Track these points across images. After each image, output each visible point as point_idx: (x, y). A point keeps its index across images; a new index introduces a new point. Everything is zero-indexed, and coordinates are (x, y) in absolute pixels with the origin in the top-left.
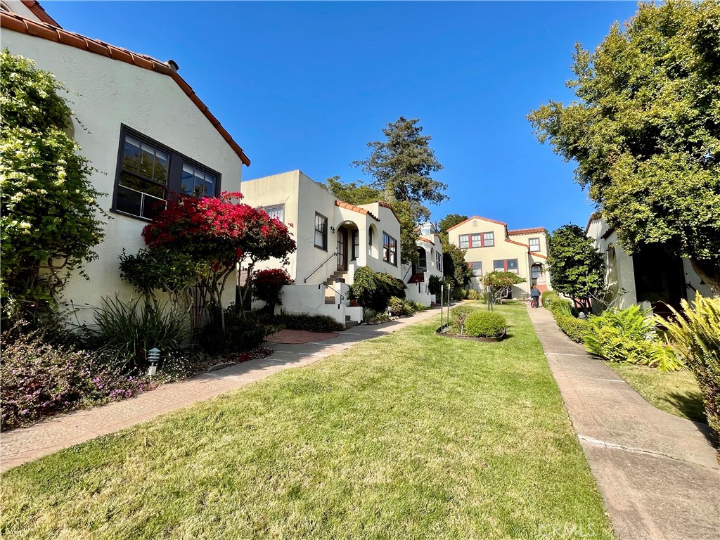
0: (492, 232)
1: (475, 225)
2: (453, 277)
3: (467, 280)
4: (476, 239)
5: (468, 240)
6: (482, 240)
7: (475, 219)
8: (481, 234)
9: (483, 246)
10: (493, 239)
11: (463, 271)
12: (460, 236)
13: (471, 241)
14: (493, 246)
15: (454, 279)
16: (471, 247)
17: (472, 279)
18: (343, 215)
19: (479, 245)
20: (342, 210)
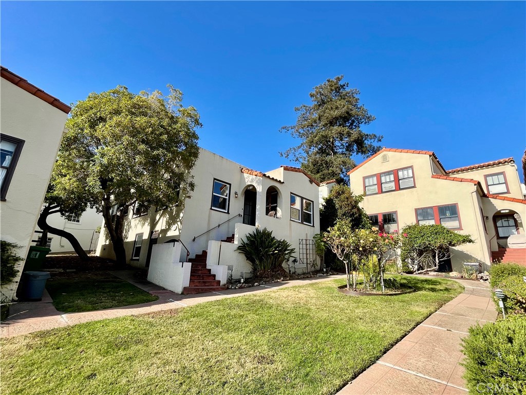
0: (411, 167)
1: (385, 159)
4: (388, 180)
5: (375, 182)
6: (397, 181)
7: (385, 153)
8: (395, 173)
9: (398, 188)
10: (413, 177)
12: (364, 178)
13: (380, 184)
14: (414, 187)
16: (380, 191)
18: (246, 180)
19: (392, 187)
20: (245, 175)
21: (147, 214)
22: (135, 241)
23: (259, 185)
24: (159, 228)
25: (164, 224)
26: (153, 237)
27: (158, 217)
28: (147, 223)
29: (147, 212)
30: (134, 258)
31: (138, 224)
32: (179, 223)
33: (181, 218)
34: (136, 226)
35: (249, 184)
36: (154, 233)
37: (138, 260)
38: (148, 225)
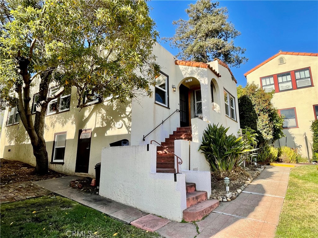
0: (308, 68)
1: (282, 61)
2: (256, 129)
3: (277, 133)
5: (272, 82)
6: (294, 80)
7: (281, 56)
9: (295, 87)
10: (310, 77)
11: (271, 120)
12: (261, 79)
13: (277, 83)
14: (312, 86)
15: (258, 132)
16: (277, 90)
17: (283, 131)
18: (183, 73)
19: (289, 86)
20: (181, 67)
21: (68, 111)
22: (54, 142)
23: (202, 77)
24: (91, 125)
25: (99, 120)
26: (83, 136)
27: (87, 114)
28: (71, 121)
29: (69, 107)
30: (54, 161)
31: (56, 121)
32: (126, 120)
33: (127, 114)
34: (53, 125)
35: (188, 76)
36: (83, 132)
37: (63, 163)
38: (72, 123)
